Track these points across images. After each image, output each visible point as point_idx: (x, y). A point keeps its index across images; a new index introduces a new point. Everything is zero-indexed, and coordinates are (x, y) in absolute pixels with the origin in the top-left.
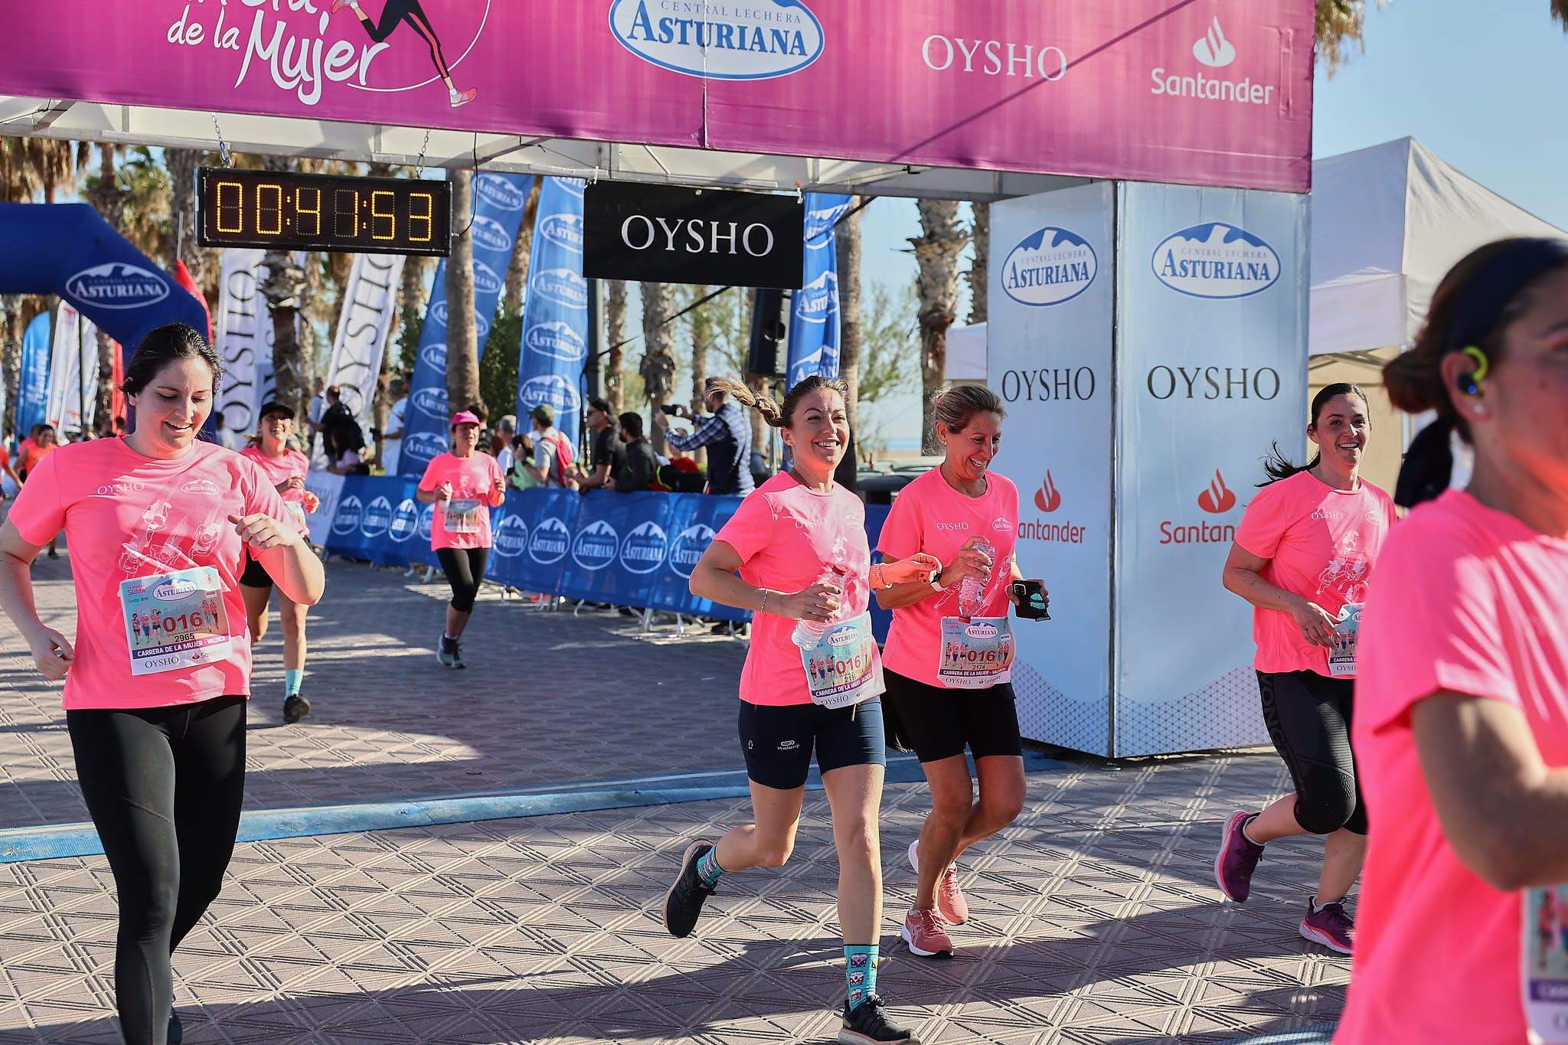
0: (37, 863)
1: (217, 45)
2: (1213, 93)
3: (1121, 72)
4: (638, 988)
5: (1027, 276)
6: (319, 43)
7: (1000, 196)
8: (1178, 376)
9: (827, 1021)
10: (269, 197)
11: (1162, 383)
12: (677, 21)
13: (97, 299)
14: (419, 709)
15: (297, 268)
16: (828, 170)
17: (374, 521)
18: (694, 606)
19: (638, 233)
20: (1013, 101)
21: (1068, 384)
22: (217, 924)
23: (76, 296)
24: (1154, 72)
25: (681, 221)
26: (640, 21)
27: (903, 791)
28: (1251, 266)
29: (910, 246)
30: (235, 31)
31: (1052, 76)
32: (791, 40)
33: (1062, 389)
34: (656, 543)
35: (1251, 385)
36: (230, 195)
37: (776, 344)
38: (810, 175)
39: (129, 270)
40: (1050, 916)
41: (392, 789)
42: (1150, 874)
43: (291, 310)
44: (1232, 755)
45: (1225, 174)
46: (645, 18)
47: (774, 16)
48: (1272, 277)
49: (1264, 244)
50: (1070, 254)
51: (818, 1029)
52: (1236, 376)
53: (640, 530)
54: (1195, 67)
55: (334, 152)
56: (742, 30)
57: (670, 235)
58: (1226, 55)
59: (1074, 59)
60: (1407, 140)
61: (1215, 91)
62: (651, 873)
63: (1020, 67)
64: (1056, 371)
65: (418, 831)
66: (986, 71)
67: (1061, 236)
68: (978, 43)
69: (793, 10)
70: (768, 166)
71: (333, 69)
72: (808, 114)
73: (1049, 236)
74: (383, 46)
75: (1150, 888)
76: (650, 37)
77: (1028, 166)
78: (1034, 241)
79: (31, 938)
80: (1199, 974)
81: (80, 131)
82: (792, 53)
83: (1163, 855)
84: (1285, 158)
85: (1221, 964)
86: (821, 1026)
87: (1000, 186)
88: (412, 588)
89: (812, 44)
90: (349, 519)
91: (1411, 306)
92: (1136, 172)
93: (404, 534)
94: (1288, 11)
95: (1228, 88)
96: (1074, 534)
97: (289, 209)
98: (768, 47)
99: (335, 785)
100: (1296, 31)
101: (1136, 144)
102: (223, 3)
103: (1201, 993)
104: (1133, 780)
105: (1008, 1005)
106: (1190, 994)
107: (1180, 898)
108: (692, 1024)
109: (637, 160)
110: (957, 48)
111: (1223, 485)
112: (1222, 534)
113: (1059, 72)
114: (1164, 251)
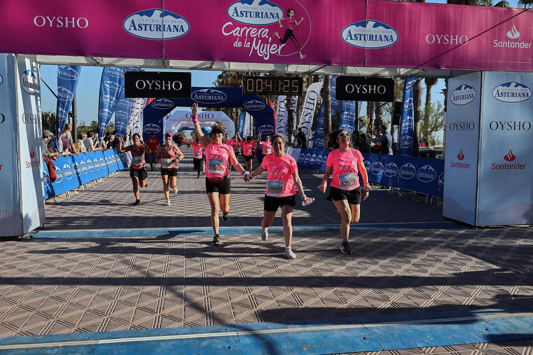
0: (203, 235)
1: (245, 47)
3: (484, 41)
4: (326, 278)
5: (457, 98)
6: (269, 45)
7: (451, 76)
8: (499, 124)
9: (370, 292)
10: (259, 82)
11: (494, 126)
12: (359, 34)
13: (250, 108)
16: (403, 71)
17: (307, 159)
18: (376, 181)
19: (350, 88)
20: (452, 51)
21: (467, 126)
23: (246, 108)
24: (495, 41)
25: (361, 85)
26: (349, 35)
27: (415, 231)
28: (523, 93)
29: (443, 92)
30: (249, 43)
31: (463, 43)
32: (389, 38)
33: (466, 127)
35: (521, 126)
36: (250, 82)
38: (398, 73)
39: (257, 102)
40: (443, 268)
42: (476, 259)
43: (292, 111)
44: (512, 227)
45: (516, 68)
46: (350, 34)
47: (385, 32)
48: (529, 96)
49: (526, 87)
50: (469, 91)
51: (367, 293)
52: (517, 124)
54: (507, 39)
55: (277, 71)
56: (376, 36)
57: (358, 89)
58: (517, 35)
59: (470, 39)
61: (514, 45)
63: (454, 42)
64: (464, 123)
66: (444, 43)
67: (467, 87)
68: (442, 35)
69: (390, 30)
70: (387, 71)
71: (272, 51)
72: (394, 57)
73: (464, 87)
74: (284, 45)
75: (474, 263)
76: (351, 39)
77: (456, 68)
78: (459, 88)
80: (480, 288)
82: (389, 41)
83: (482, 254)
85: (487, 286)
86: (368, 293)
87: (451, 74)
89: (395, 38)
90: (302, 159)
92: (488, 68)
93: (313, 162)
95: (517, 44)
96: (467, 166)
97: (264, 86)
98: (383, 40)
99: (276, 221)
101: (488, 61)
102: (247, 36)
103: (478, 294)
104: (480, 232)
105: (421, 292)
106: (475, 294)
107: (482, 266)
108: (335, 289)
109: (352, 71)
110: (436, 37)
111: (512, 154)
112: (511, 167)
113: (466, 42)
114: (496, 90)
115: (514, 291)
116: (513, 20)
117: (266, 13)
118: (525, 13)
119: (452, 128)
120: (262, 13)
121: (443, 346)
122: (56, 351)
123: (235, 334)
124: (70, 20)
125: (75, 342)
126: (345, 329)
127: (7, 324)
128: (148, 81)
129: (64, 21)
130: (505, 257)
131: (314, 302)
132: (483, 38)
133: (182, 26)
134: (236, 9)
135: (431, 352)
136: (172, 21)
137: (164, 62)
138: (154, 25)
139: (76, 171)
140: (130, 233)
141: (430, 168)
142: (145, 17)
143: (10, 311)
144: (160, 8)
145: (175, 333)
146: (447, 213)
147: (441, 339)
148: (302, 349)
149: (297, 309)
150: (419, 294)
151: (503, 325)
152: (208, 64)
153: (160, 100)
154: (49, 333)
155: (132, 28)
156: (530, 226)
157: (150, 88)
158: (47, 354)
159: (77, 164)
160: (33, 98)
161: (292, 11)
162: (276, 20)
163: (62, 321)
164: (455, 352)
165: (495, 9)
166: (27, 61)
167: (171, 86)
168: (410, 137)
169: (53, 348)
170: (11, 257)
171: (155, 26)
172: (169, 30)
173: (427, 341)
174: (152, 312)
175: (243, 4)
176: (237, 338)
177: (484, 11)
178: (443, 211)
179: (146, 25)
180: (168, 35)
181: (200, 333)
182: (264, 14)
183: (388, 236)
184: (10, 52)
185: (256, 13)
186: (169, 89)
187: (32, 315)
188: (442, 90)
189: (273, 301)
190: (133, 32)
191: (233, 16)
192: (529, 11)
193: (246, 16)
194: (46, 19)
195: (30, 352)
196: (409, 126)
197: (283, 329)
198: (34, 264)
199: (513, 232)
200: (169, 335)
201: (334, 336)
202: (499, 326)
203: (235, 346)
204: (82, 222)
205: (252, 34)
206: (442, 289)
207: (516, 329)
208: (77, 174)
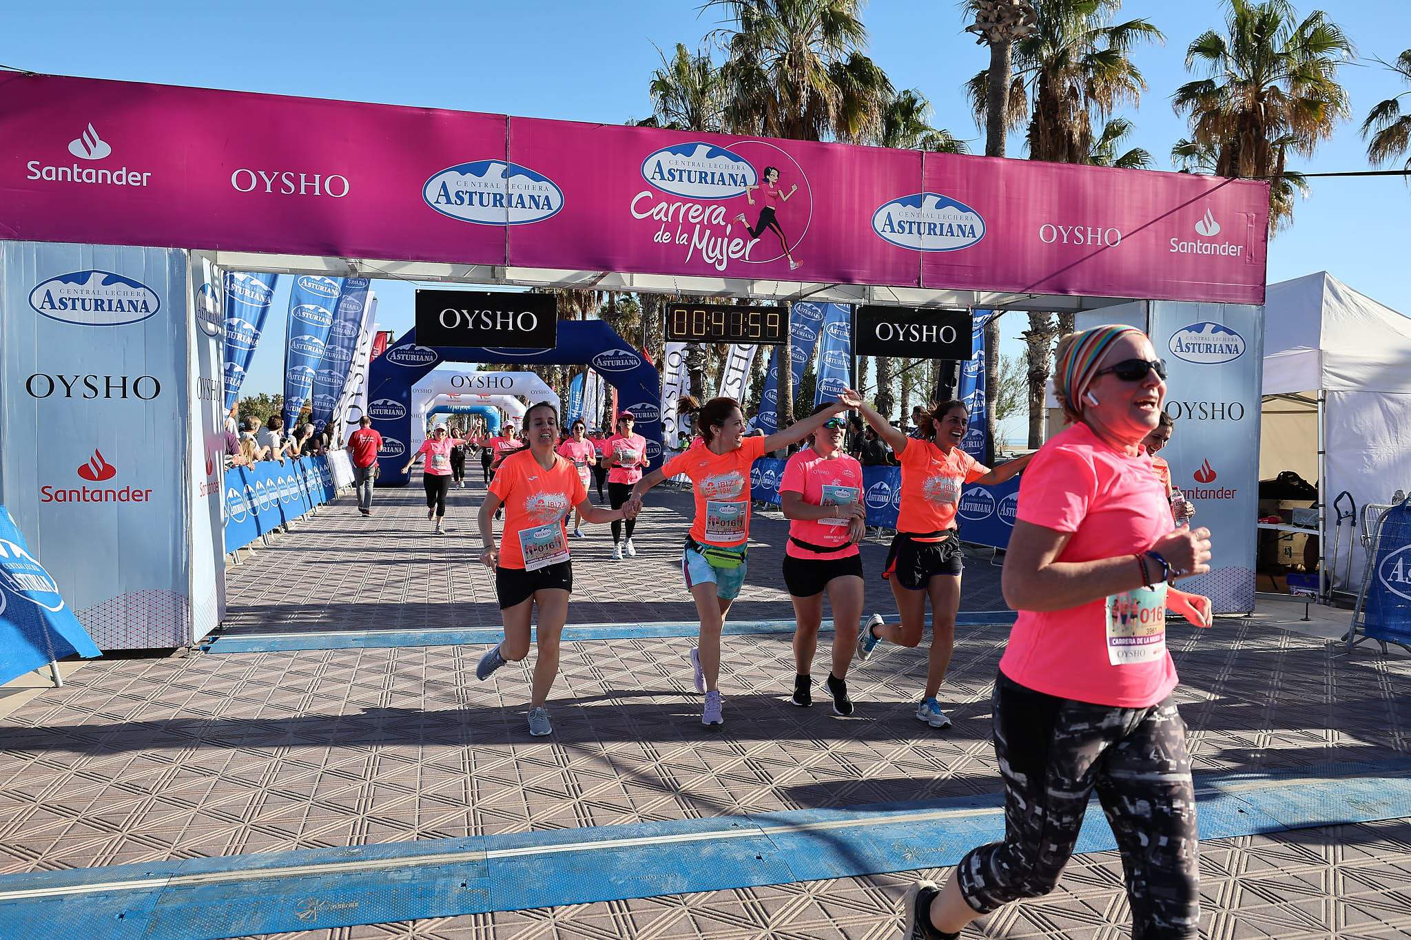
1: (677, 242)
2: (1206, 249)
3: (1152, 241)
6: (726, 240)
7: (1081, 309)
8: (1184, 408)
10: (699, 316)
11: (1173, 410)
12: (907, 222)
13: (607, 367)
14: (764, 574)
15: (703, 351)
16: (985, 297)
19: (884, 331)
20: (1090, 259)
22: (671, 676)
23: (597, 366)
24: (1172, 240)
25: (907, 325)
26: (888, 223)
28: (1227, 346)
29: (1024, 336)
30: (686, 235)
31: (1112, 244)
32: (967, 230)
34: (885, 493)
35: (1226, 412)
36: (681, 316)
37: (952, 389)
38: (976, 300)
39: (622, 352)
41: (753, 614)
43: (699, 372)
45: (1212, 295)
46: (890, 221)
47: (959, 218)
48: (1241, 352)
49: (1235, 333)
52: (1218, 407)
53: (877, 486)
54: (1196, 237)
55: (730, 293)
56: (942, 225)
57: (901, 333)
58: (1215, 229)
59: (1125, 234)
60: (1324, 273)
61: (1208, 249)
62: (888, 664)
63: (1095, 240)
65: (767, 636)
66: (1075, 242)
68: (1071, 227)
69: (969, 214)
70: (952, 296)
71: (733, 252)
72: (976, 268)
74: (758, 240)
76: (893, 231)
77: (1098, 293)
79: (585, 678)
81: (610, 286)
82: (968, 236)
84: (1249, 285)
87: (1081, 305)
88: (758, 513)
89: (979, 231)
91: (1324, 367)
92: (1161, 295)
94: (1252, 204)
95: (1215, 248)
97: (709, 323)
98: (956, 235)
100: (1257, 214)
101: (1161, 280)
102: (681, 221)
107: (1183, 695)
108: (912, 743)
109: (883, 295)
110: (1059, 232)
111: (1209, 467)
112: (1207, 494)
113: (1116, 241)
114: (1175, 339)
115: (1262, 739)
116: (1207, 199)
117: (722, 174)
118: (1229, 185)
120: (713, 174)
122: (407, 875)
123: (757, 832)
124: (310, 179)
125: (439, 856)
126: (972, 817)
127: (265, 826)
128: (465, 312)
129: (297, 182)
130: (1220, 677)
131: (883, 769)
132: (1151, 231)
133: (547, 198)
134: (659, 164)
136: (527, 187)
137: (493, 270)
138: (489, 194)
139: (252, 503)
140: (425, 637)
142: (469, 176)
143: (256, 802)
144: (502, 157)
145: (635, 834)
148: (904, 857)
149: (856, 783)
151: (1269, 802)
152: (588, 276)
153: (407, 347)
154: (368, 843)
155: (443, 199)
157: (470, 327)
158: (393, 880)
159: (250, 488)
160: (212, 343)
161: (774, 172)
162: (742, 189)
163: (380, 818)
166: (206, 263)
167: (514, 322)
168: (981, 433)
169: (399, 870)
170: (186, 692)
171: (492, 196)
172: (519, 206)
174: (559, 795)
175: (675, 154)
176: (765, 840)
177: (1151, 181)
179: (471, 194)
180: (518, 215)
181: (687, 833)
182: (717, 177)
183: (971, 639)
184: (178, 244)
185: (701, 173)
186: (511, 328)
187: (308, 808)
188: (1023, 333)
189: (799, 770)
190: (443, 207)
191: (653, 178)
192: (1238, 183)
193: (681, 180)
194: (259, 178)
195: (355, 878)
196: (980, 409)
197: (849, 821)
198: (247, 705)
200: (624, 838)
201: (957, 831)
202: (1261, 804)
203: (769, 854)
204: (300, 616)
205: (693, 217)
208: (254, 510)
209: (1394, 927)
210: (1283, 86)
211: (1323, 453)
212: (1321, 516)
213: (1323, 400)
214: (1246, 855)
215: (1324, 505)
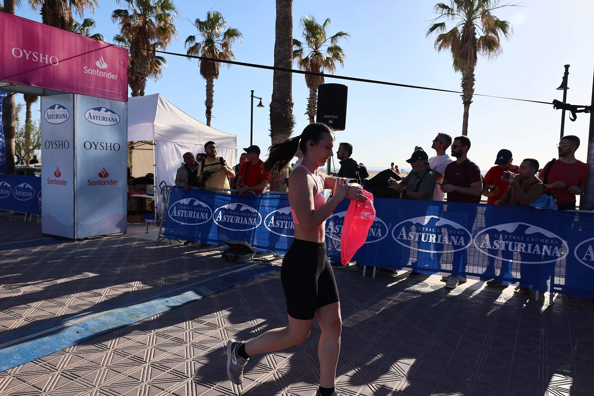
2: (101, 74)
3: (75, 66)
5: (51, 116)
7: (44, 95)
8: (93, 144)
11: (88, 145)
20: (41, 69)
24: (85, 67)
27: (9, 252)
28: (112, 118)
31: (54, 64)
33: (61, 146)
35: (112, 147)
44: (109, 236)
45: (105, 95)
48: (118, 122)
49: (115, 113)
50: (62, 111)
52: (109, 145)
54: (96, 68)
58: (105, 66)
59: (61, 60)
60: (158, 94)
61: (103, 74)
63: (44, 60)
64: (59, 141)
66: (33, 60)
67: (60, 107)
68: (30, 52)
73: (57, 106)
77: (47, 87)
80: (74, 296)
84: (121, 93)
85: (82, 293)
87: (43, 92)
91: (155, 131)
92: (80, 92)
94: (121, 58)
95: (105, 74)
96: (64, 183)
100: (124, 63)
101: (80, 85)
103: (73, 301)
104: (79, 244)
105: (11, 313)
106: (69, 302)
111: (105, 171)
112: (104, 183)
113: (56, 63)
114: (88, 112)
115: (106, 291)
116: (101, 51)
118: (110, 47)
119: (47, 147)
121: (31, 361)
132: (74, 61)
135: (17, 372)
141: (28, 186)
146: (46, 229)
147: (30, 354)
150: (9, 316)
151: (93, 324)
156: (123, 234)
164: (44, 363)
165: (84, 38)
168: (3, 154)
173: (13, 361)
177: (73, 38)
178: (42, 227)
192: (114, 47)
199: (109, 240)
202: (89, 326)
206: (35, 305)
207: (104, 325)
209: (126, 375)
210: (153, 20)
211: (155, 165)
212: (155, 191)
213: (155, 144)
214: (72, 355)
215: (156, 186)
